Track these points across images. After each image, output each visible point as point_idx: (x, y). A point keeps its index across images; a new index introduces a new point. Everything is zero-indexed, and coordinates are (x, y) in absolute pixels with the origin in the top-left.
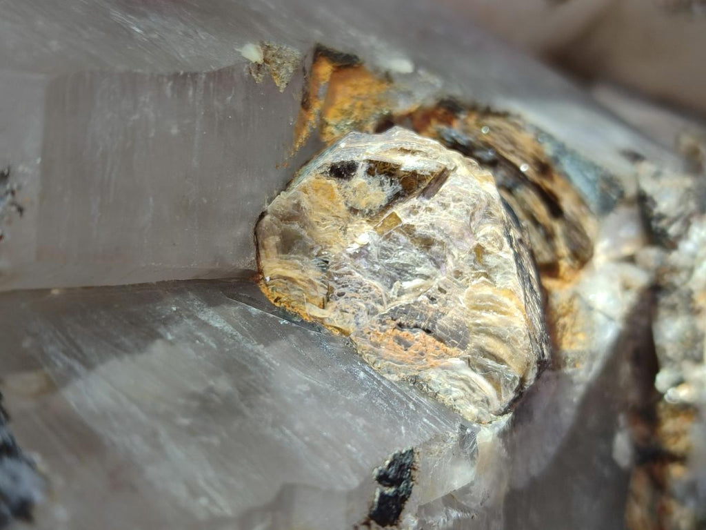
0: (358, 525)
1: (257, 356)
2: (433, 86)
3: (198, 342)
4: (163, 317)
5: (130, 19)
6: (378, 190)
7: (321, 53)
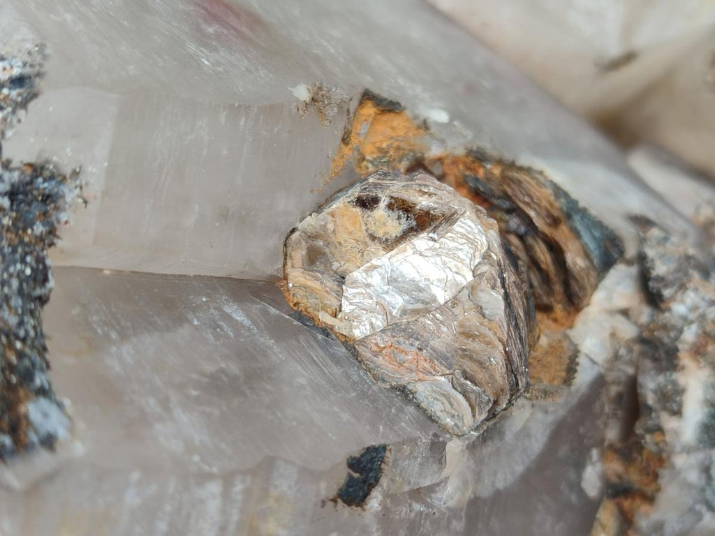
0: (325, 500)
1: (267, 349)
2: (464, 136)
3: (218, 330)
4: (194, 305)
5: (202, 51)
6: (396, 223)
7: (367, 96)
